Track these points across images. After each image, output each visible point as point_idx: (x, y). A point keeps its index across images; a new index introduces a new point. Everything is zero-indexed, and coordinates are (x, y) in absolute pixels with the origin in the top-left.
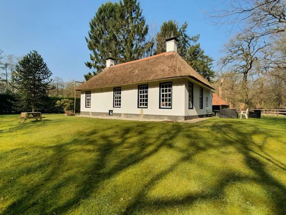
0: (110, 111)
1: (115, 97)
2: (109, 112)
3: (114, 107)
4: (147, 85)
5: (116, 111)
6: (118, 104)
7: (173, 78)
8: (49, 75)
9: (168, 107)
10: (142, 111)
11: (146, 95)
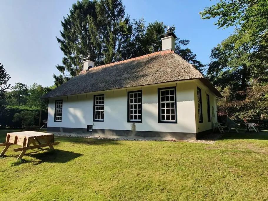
0: (88, 126)
1: (95, 107)
2: (86, 128)
3: (94, 121)
4: (141, 91)
5: (97, 126)
6: (99, 116)
7: (176, 82)
8: (6, 79)
9: (170, 120)
10: (134, 126)
11: (138, 105)
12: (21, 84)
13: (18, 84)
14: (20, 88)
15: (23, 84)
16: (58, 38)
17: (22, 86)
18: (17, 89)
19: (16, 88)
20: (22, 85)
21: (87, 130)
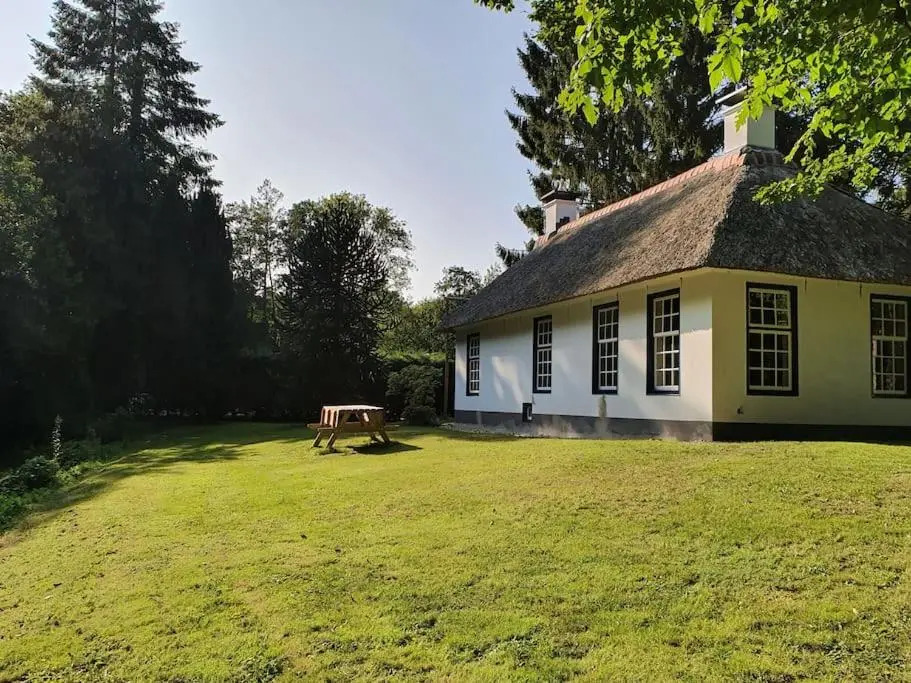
0: (524, 406)
2: (522, 411)
3: (535, 391)
4: (618, 303)
6: (545, 379)
9: (672, 387)
10: (604, 405)
11: (615, 343)
12: (459, 271)
13: (451, 271)
14: (458, 285)
15: (465, 270)
16: (512, 112)
17: (463, 277)
18: (451, 291)
19: (445, 288)
20: (464, 273)
21: (525, 414)
